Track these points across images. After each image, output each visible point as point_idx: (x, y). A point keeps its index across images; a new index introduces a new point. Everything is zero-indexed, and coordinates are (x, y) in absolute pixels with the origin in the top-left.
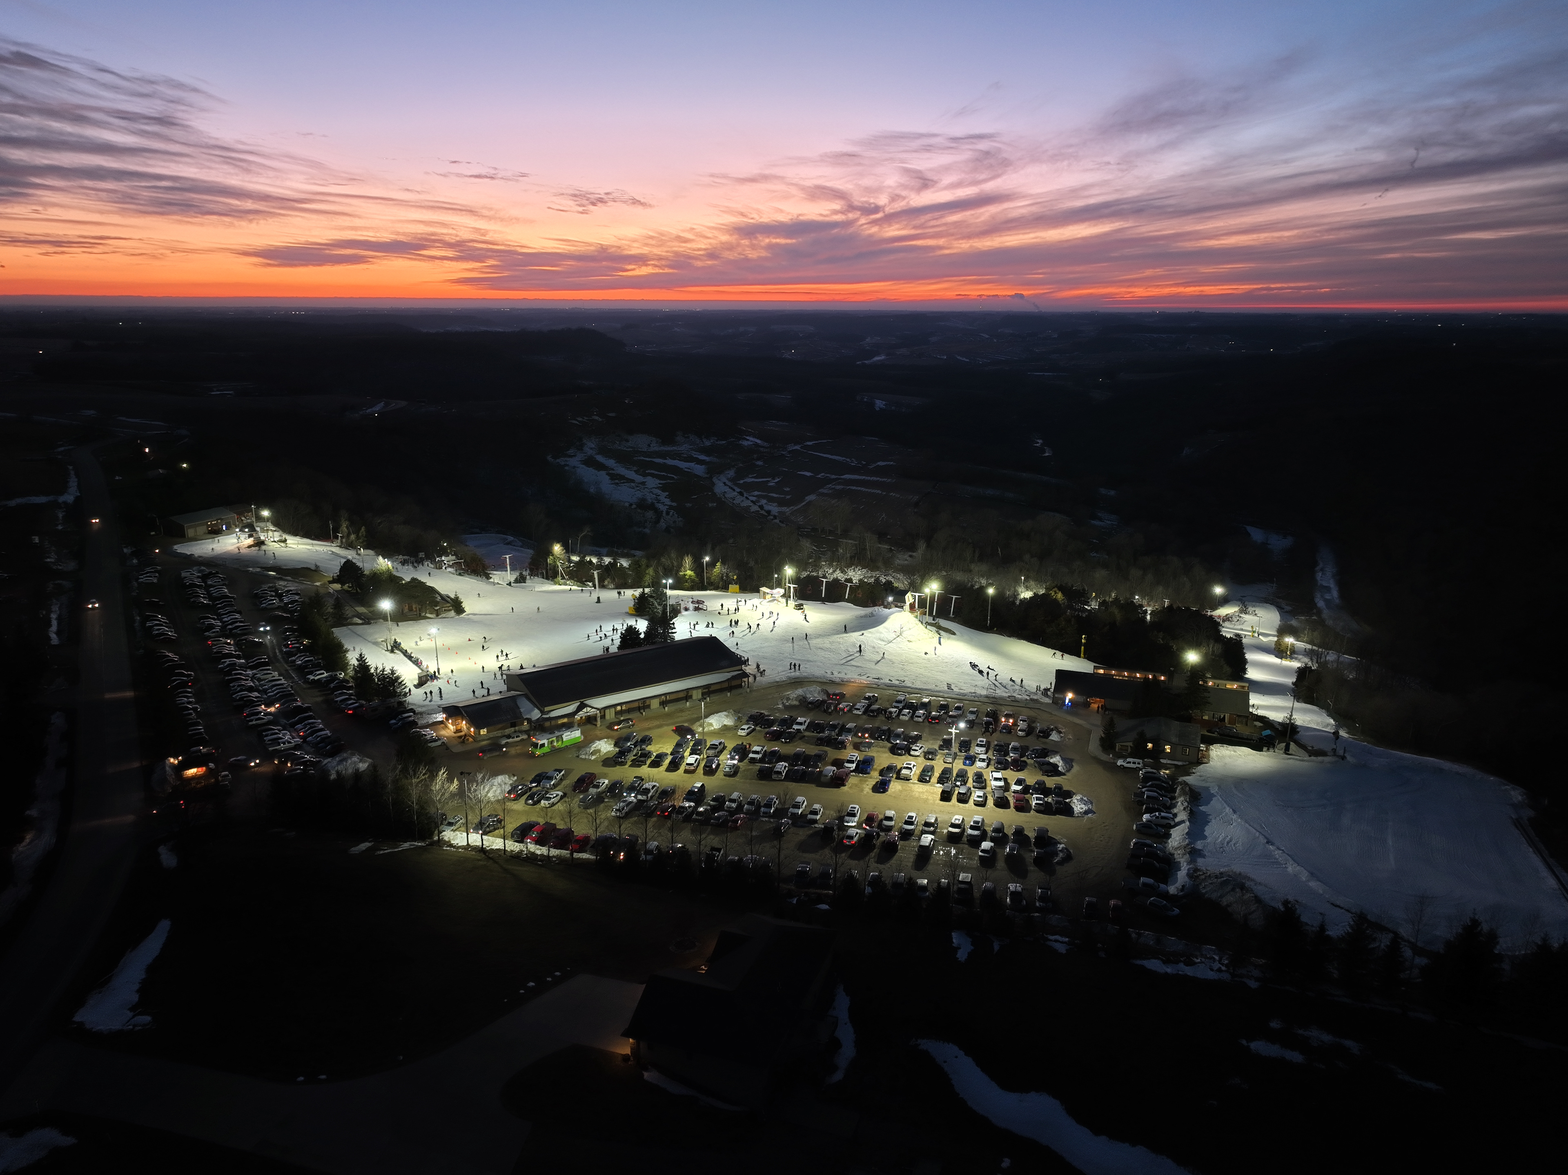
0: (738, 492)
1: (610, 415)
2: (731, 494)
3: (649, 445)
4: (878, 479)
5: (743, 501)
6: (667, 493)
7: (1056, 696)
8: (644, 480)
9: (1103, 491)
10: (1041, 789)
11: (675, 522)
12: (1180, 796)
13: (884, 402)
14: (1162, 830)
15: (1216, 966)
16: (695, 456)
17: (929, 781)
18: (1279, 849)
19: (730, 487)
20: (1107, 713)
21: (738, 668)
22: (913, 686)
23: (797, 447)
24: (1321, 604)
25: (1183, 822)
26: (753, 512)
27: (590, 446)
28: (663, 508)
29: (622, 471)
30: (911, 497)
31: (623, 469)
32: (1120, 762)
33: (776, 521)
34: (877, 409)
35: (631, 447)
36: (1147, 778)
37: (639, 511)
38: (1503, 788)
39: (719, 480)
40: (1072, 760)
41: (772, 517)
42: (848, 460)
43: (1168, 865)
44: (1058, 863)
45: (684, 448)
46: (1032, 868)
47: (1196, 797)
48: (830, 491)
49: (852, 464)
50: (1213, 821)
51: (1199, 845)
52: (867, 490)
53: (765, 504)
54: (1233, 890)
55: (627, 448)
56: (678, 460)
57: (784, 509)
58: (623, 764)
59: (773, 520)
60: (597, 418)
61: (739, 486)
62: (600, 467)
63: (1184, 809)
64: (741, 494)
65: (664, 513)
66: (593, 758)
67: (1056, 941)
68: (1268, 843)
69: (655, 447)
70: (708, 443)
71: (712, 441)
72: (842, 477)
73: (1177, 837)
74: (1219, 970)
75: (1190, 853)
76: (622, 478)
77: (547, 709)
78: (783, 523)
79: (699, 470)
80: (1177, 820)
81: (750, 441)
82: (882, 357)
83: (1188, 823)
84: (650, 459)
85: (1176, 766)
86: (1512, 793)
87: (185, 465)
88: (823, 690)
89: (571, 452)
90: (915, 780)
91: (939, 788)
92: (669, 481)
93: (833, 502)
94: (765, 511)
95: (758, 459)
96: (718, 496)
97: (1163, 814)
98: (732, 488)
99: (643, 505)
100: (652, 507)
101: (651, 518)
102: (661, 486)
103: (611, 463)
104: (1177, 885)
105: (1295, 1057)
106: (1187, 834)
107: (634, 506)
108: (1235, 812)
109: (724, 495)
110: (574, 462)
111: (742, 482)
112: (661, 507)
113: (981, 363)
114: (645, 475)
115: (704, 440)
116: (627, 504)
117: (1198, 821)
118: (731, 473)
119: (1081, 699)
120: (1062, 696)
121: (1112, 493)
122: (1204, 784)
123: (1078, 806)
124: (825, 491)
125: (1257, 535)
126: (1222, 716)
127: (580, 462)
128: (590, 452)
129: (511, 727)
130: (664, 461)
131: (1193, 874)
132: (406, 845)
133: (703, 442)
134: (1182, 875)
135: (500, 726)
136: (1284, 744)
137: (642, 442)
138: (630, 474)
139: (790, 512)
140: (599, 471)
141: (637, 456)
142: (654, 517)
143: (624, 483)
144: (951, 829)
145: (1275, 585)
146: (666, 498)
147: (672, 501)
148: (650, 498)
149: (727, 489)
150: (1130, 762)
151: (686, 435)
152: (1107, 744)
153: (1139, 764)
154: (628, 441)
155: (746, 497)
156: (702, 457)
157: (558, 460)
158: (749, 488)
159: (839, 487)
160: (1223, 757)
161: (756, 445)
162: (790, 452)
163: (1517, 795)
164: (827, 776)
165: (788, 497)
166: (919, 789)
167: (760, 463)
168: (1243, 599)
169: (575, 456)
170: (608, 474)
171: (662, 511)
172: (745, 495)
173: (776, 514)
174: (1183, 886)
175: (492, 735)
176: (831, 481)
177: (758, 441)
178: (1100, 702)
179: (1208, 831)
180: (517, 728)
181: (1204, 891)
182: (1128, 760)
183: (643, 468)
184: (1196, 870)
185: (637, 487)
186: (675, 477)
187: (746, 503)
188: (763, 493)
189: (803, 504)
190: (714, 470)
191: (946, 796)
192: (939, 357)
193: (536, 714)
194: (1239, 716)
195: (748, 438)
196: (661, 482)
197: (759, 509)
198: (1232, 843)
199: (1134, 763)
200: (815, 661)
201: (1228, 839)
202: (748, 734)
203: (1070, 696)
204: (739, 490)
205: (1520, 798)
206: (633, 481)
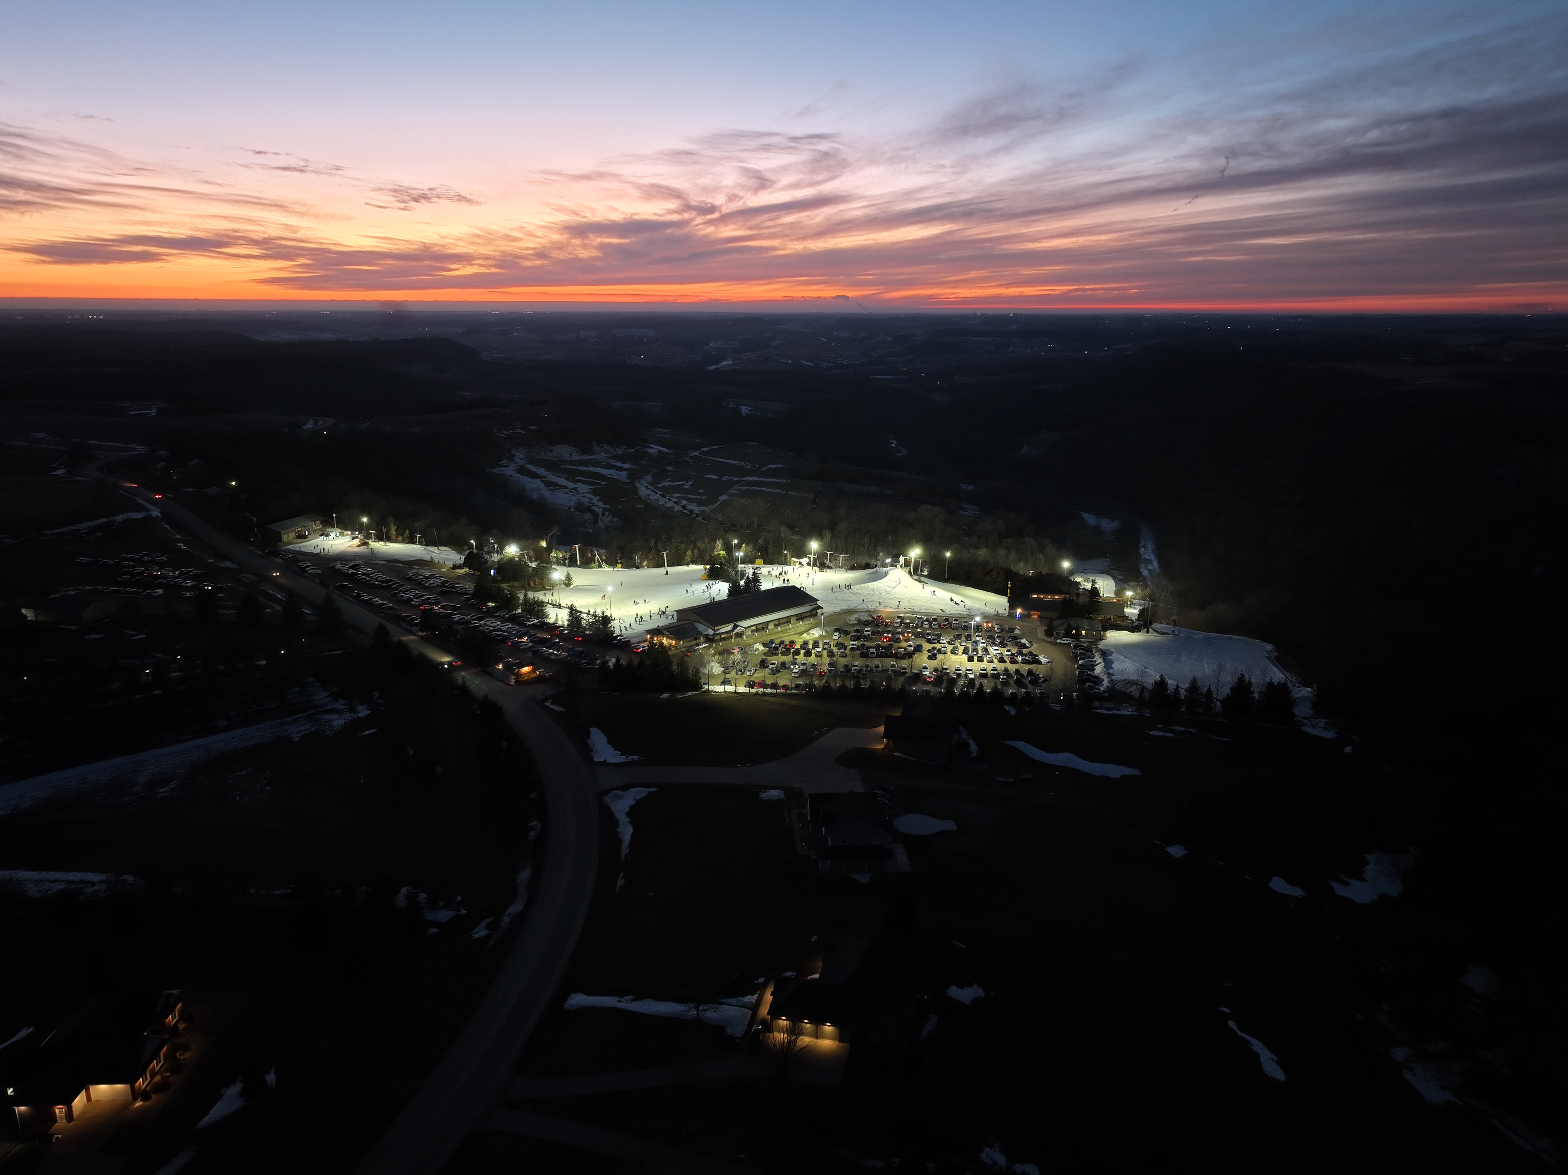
0: (660, 495)
1: (531, 428)
2: (654, 497)
3: (571, 455)
4: (775, 480)
5: (666, 502)
6: (599, 497)
7: (1011, 611)
8: (575, 486)
9: (964, 486)
10: (1020, 653)
11: (611, 522)
12: (1096, 653)
13: (749, 408)
14: (1092, 667)
15: (1130, 710)
16: (613, 464)
17: (958, 654)
18: (1151, 670)
19: (652, 491)
20: (1042, 619)
21: (815, 603)
22: (920, 611)
23: (696, 453)
24: (1145, 573)
25: (1101, 663)
26: (677, 511)
27: (520, 456)
28: (599, 511)
29: (553, 478)
30: (808, 494)
31: (554, 477)
32: (1058, 641)
33: (698, 518)
34: (744, 415)
35: (556, 457)
36: (1076, 647)
37: (578, 513)
38: (1263, 644)
39: (641, 484)
40: (1031, 642)
41: (695, 516)
42: (743, 464)
43: (1097, 680)
44: (1041, 682)
45: (602, 456)
46: (1029, 685)
47: (1104, 654)
48: (738, 492)
49: (747, 467)
50: (1116, 662)
51: (1111, 671)
52: (768, 490)
53: (687, 504)
54: (1132, 686)
55: (553, 458)
56: (600, 467)
57: (704, 508)
58: (777, 654)
59: (696, 517)
60: (520, 431)
61: (659, 488)
62: (534, 475)
63: (1100, 657)
64: (663, 496)
65: (600, 514)
66: (757, 653)
67: (1054, 706)
68: (1145, 668)
69: (576, 457)
70: (620, 452)
71: (623, 450)
72: (743, 479)
73: (1099, 670)
74: (1132, 711)
75: (1107, 674)
76: (555, 484)
77: (716, 628)
78: (705, 520)
79: (623, 476)
80: (1097, 663)
81: (654, 449)
82: (730, 362)
83: (1103, 663)
84: (575, 467)
85: (1089, 641)
86: (1267, 646)
87: (234, 483)
88: (869, 615)
89: (503, 462)
90: (949, 653)
91: (965, 657)
92: (597, 486)
93: (744, 500)
94: (688, 510)
95: (668, 465)
96: (644, 498)
97: (1090, 660)
98: (654, 491)
99: (581, 508)
100: (589, 509)
101: (590, 519)
102: (591, 491)
103: (541, 471)
104: (1104, 687)
105: (1171, 735)
106: (1104, 667)
107: (572, 509)
108: (1126, 658)
109: (648, 498)
110: (509, 471)
111: (661, 485)
112: (596, 509)
113: (824, 367)
114: (575, 482)
115: (616, 449)
116: (566, 508)
117: (1108, 664)
118: (649, 478)
119: (1026, 613)
120: (1014, 612)
121: (971, 487)
122: (1106, 648)
123: (1043, 659)
124: (734, 492)
125: (1090, 519)
126: (1109, 618)
127: (514, 472)
128: (521, 462)
129: (695, 640)
130: (588, 469)
131: (1111, 681)
132: (689, 694)
133: (615, 450)
134: (1106, 682)
135: (689, 639)
136: (1146, 629)
137: (564, 452)
138: (562, 481)
139: (709, 510)
140: (533, 479)
141: (563, 465)
142: (592, 518)
143: (558, 489)
144: (981, 672)
145: (1108, 560)
146: (598, 501)
147: (605, 504)
148: (585, 501)
149: (649, 492)
150: (1064, 640)
151: (601, 445)
152: (1049, 633)
153: (1069, 640)
154: (552, 452)
155: (669, 499)
156: (619, 464)
157: (494, 470)
158: (666, 492)
159: (744, 488)
160: (1114, 636)
161: (660, 451)
162: (692, 458)
163: (1269, 647)
164: (901, 653)
165: (704, 498)
166: (954, 657)
167: (669, 468)
168: (1085, 571)
169: (509, 466)
170: (542, 481)
171: (598, 513)
172: (667, 497)
173: (698, 513)
174: (1107, 687)
175: (688, 644)
176: (736, 483)
177: (665, 450)
178: (1037, 614)
179: (1113, 666)
180: (697, 641)
181: (1118, 688)
182: (1063, 639)
183: (572, 475)
184: (1112, 680)
185: (571, 492)
186: (602, 483)
187: (670, 504)
188: (682, 495)
189: (718, 503)
190: (634, 476)
191: (971, 659)
192: (784, 361)
193: (711, 632)
194: (1119, 617)
195: (651, 446)
196: (591, 487)
197: (682, 509)
198: (1127, 670)
199: (1067, 640)
200: (853, 600)
201: (1125, 668)
202: (839, 638)
203: (1019, 611)
204: (661, 493)
205: (1271, 648)
206: (566, 487)
